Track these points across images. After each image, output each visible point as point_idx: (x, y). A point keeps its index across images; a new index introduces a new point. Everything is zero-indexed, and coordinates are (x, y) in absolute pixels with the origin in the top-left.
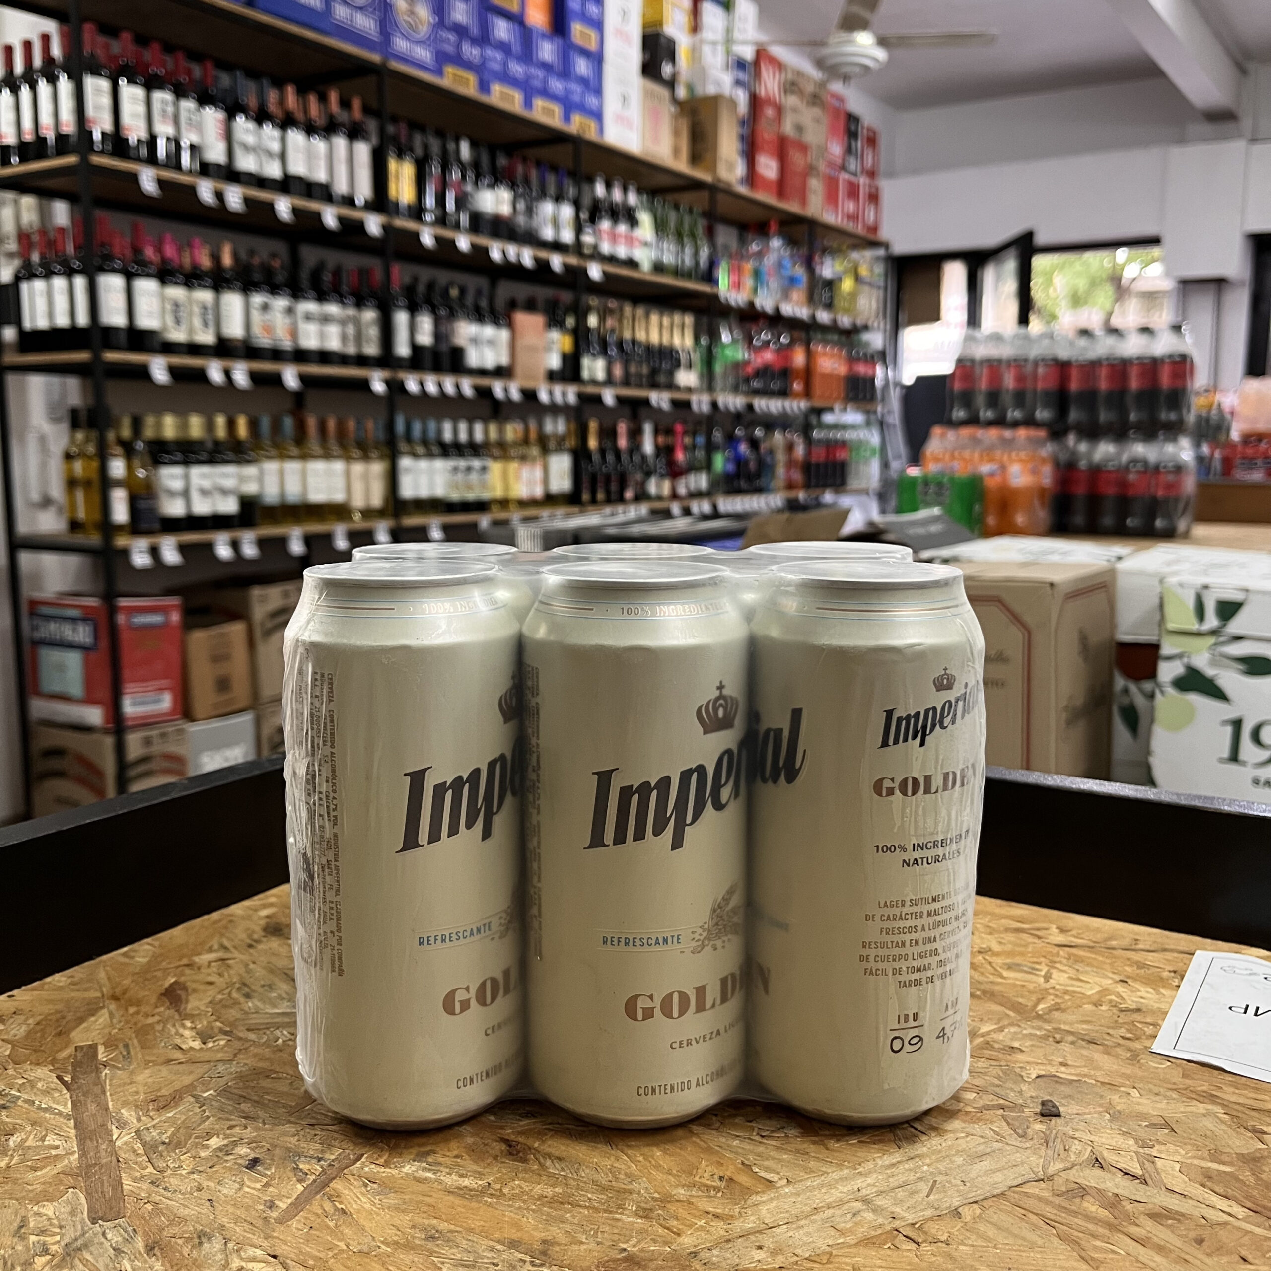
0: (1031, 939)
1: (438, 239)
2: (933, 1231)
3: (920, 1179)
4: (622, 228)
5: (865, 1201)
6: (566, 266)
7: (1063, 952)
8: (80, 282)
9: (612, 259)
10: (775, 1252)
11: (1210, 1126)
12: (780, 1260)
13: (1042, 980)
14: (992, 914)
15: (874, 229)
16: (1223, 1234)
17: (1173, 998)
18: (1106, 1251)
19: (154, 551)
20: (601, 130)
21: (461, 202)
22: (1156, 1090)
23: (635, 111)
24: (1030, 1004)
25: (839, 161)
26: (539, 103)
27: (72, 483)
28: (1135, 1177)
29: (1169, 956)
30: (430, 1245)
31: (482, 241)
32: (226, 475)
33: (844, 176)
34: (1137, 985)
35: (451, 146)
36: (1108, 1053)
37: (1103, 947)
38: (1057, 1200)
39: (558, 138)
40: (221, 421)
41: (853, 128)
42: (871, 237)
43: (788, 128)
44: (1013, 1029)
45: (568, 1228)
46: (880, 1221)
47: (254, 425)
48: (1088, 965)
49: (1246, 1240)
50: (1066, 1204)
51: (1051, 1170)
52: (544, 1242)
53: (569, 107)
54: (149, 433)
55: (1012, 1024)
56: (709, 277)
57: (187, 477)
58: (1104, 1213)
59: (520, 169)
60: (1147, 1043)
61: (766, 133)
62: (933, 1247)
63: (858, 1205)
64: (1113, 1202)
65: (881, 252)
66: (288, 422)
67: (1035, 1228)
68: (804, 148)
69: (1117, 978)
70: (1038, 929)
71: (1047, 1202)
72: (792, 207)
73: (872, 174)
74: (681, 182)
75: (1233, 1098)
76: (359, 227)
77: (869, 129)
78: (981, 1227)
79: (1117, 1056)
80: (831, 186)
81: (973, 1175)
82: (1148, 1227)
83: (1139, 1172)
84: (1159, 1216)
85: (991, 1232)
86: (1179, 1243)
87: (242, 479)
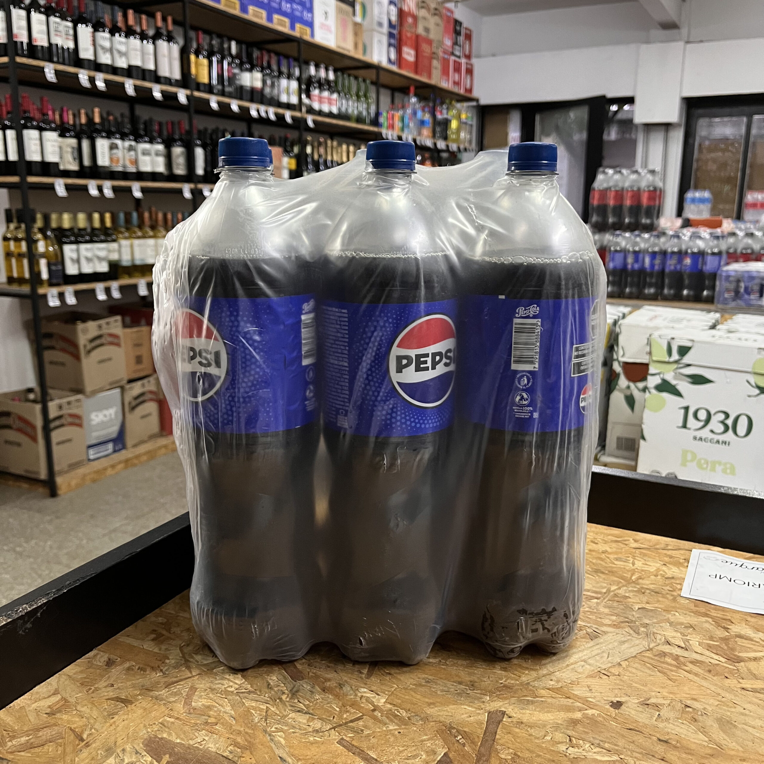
0: (623, 546)
1: (219, 103)
2: (613, 671)
3: (603, 652)
4: (326, 94)
5: (585, 661)
6: (293, 118)
7: (638, 551)
8: (11, 134)
9: (320, 113)
10: (558, 681)
11: (708, 626)
12: (560, 685)
13: (631, 565)
14: (604, 534)
15: (470, 91)
16: (718, 668)
17: (686, 571)
18: (676, 676)
19: (61, 296)
20: (312, 35)
21: (232, 79)
22: (685, 612)
23: (332, 22)
24: (629, 576)
25: (450, 50)
26: (276, 17)
27: (8, 255)
28: (682, 648)
29: (682, 552)
30: (429, 685)
31: (246, 104)
32: (99, 249)
33: (453, 58)
34: (670, 566)
35: (226, 46)
36: (663, 597)
37: (653, 548)
38: (656, 658)
39: (288, 39)
40: (96, 216)
41: (458, 28)
42: (468, 95)
43: (420, 30)
44: (625, 588)
45: (479, 676)
46: (592, 668)
47: (114, 219)
48: (649, 557)
49: (727, 670)
50: (659, 659)
51: (651, 647)
52: (471, 681)
53: (294, 20)
54: (54, 225)
55: (624, 586)
56: (375, 122)
57: (78, 250)
58: (674, 662)
59: (266, 58)
60: (679, 592)
61: (408, 33)
62: (614, 677)
63: (583, 663)
64: (676, 658)
65: (474, 104)
66: (135, 215)
67: (649, 668)
68: (430, 42)
69: (662, 563)
70: (625, 541)
71: (652, 659)
72: (424, 79)
73: (468, 57)
74: (359, 64)
75: (715, 615)
76: (174, 97)
77: (466, 29)
78: (630, 669)
79: (667, 598)
80: (445, 64)
81: (622, 649)
82: (690, 667)
83: (684, 646)
84: (694, 662)
85: (634, 671)
86: (702, 672)
87: (109, 251)
